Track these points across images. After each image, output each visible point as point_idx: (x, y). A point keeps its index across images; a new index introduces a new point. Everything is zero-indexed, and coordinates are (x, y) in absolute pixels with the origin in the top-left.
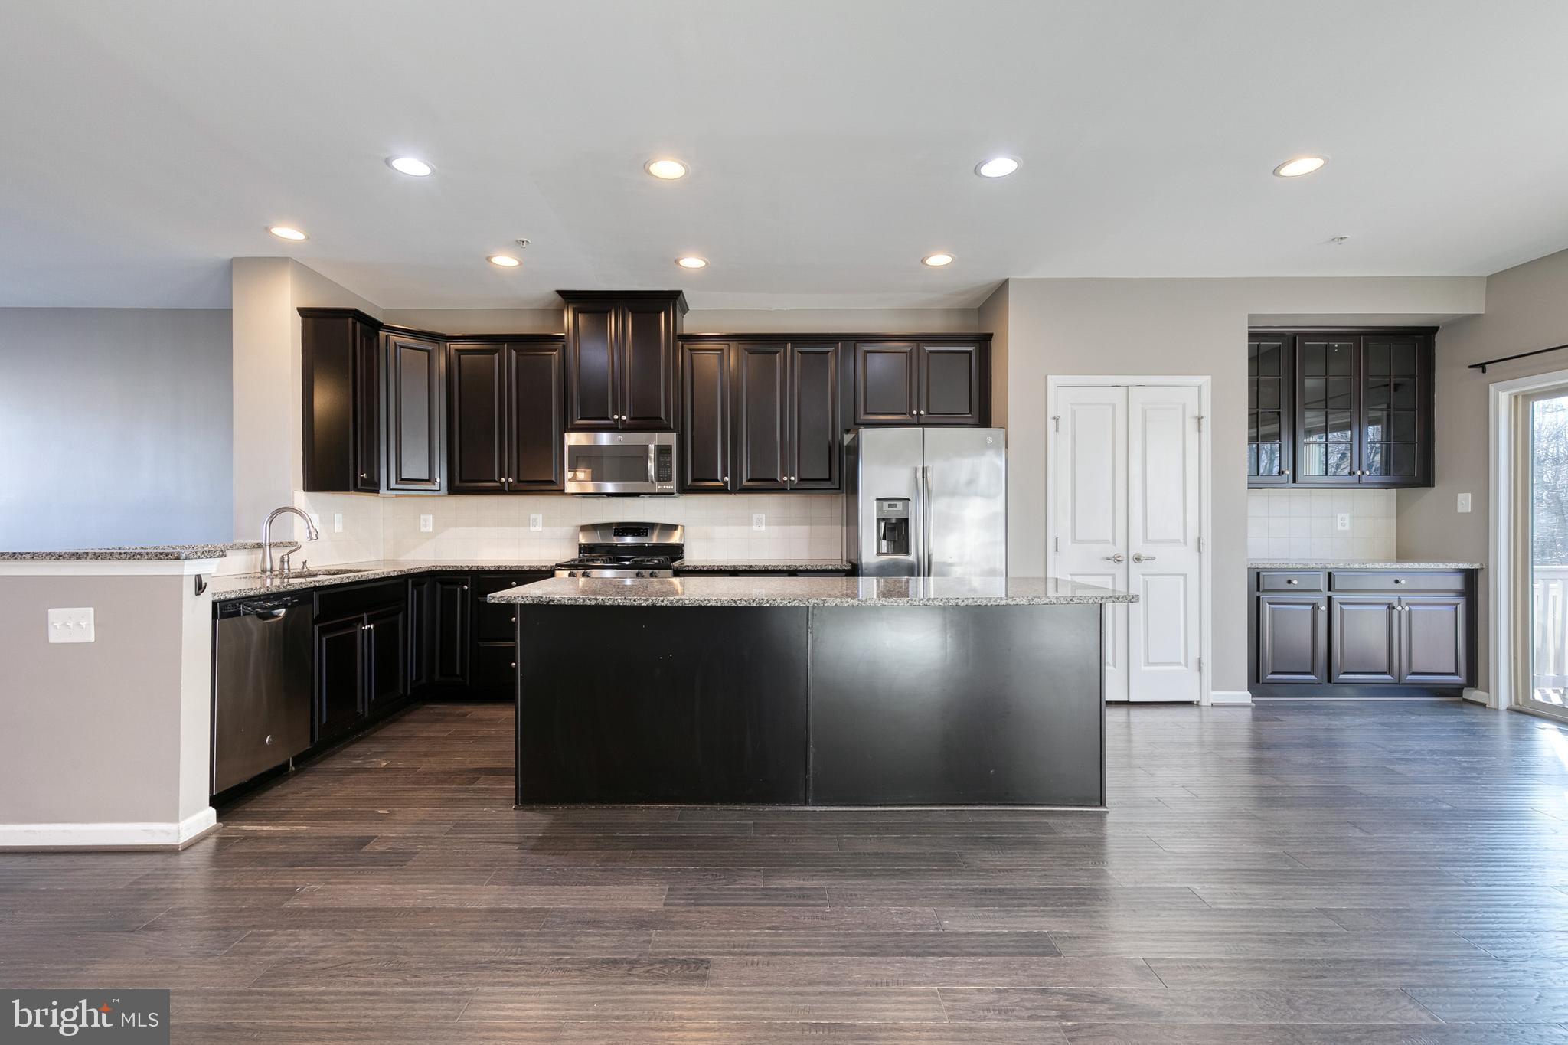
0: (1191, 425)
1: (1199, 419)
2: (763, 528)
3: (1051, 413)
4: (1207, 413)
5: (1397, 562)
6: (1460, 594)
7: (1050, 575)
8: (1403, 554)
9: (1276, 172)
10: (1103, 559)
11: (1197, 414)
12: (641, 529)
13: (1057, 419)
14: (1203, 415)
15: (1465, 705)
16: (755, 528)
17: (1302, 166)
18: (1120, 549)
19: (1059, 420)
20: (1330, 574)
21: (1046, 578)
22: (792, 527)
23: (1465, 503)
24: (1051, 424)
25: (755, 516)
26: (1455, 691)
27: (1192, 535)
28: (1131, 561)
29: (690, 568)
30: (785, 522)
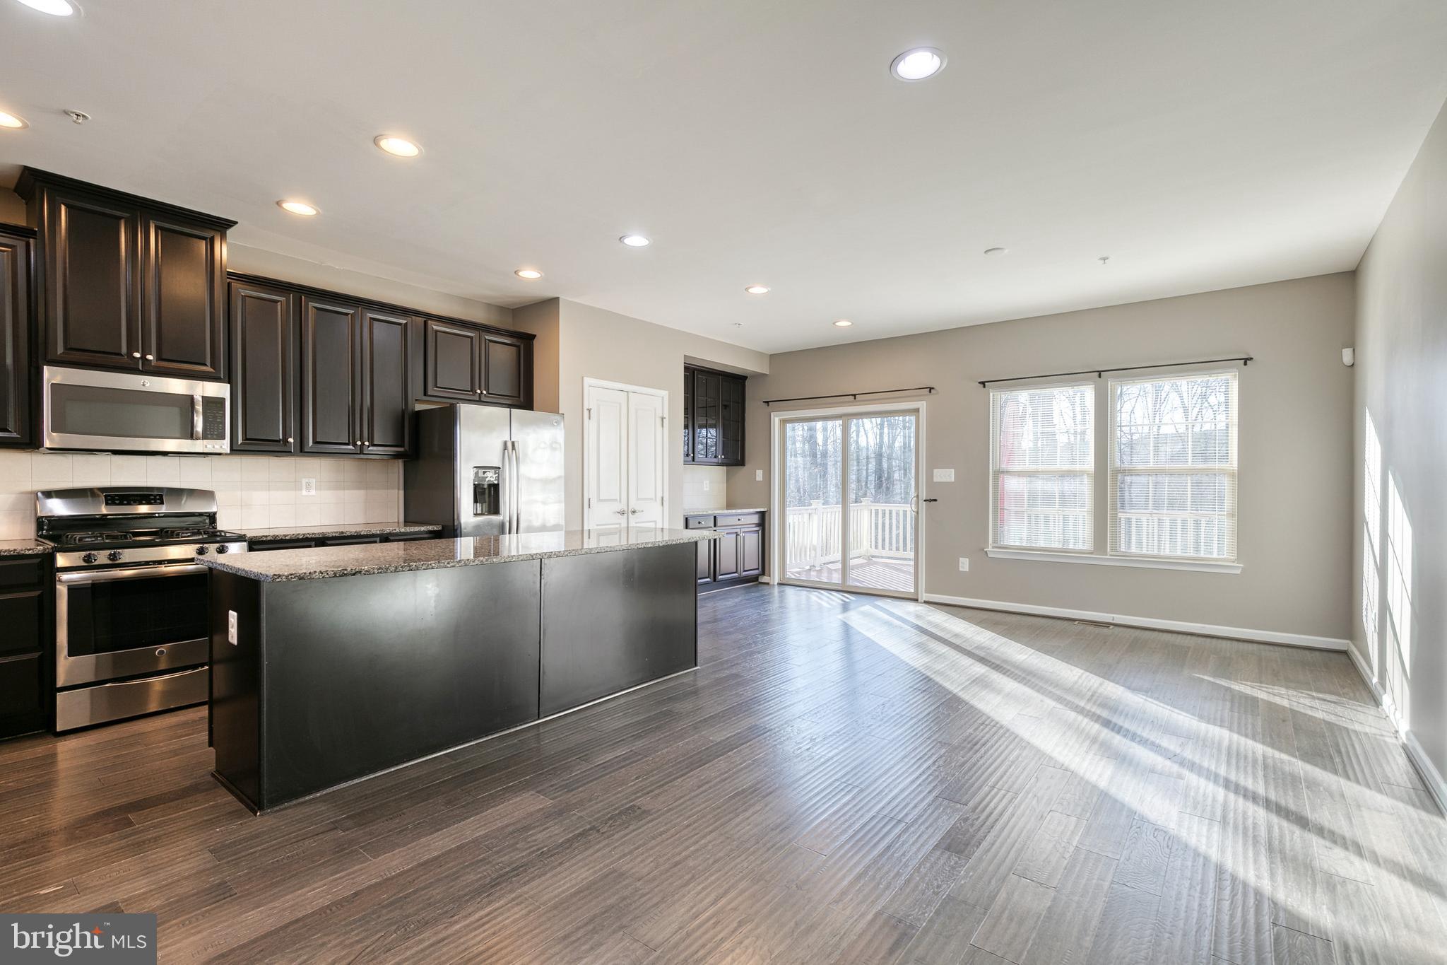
0: (659, 421)
1: (663, 419)
2: (313, 492)
3: (586, 407)
4: (666, 415)
5: (727, 509)
6: (758, 525)
7: (586, 528)
8: (730, 505)
9: (747, 289)
10: (615, 513)
11: (661, 415)
12: (152, 495)
13: (589, 410)
14: (665, 416)
15: (760, 585)
16: (304, 492)
17: (758, 290)
18: (623, 506)
19: (591, 411)
20: (715, 517)
21: (628, 527)
22: (347, 492)
23: (759, 475)
24: (586, 413)
25: (304, 481)
26: (754, 579)
27: (659, 495)
28: (630, 513)
29: (269, 539)
30: (338, 486)
